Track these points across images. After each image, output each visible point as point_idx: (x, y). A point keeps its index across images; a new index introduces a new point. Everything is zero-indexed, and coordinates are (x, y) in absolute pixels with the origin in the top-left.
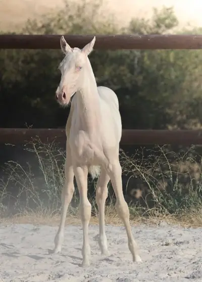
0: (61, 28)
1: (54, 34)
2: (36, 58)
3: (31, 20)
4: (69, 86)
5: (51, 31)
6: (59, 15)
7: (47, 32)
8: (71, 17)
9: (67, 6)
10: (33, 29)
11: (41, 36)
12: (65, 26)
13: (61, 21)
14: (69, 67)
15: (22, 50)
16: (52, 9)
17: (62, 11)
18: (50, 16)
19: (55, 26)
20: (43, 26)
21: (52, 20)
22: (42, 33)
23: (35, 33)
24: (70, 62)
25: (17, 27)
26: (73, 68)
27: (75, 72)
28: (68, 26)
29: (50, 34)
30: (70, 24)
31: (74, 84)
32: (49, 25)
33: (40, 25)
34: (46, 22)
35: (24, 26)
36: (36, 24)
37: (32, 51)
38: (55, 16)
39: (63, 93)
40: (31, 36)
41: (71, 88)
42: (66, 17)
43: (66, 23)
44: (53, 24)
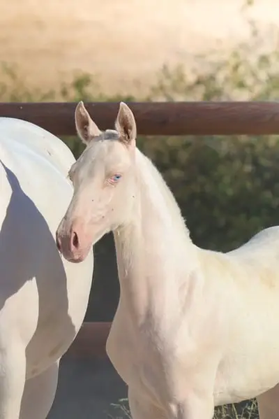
0: (241, 85)
1: (224, 99)
2: (183, 156)
3: (172, 68)
4: (87, 219)
5: (218, 92)
6: (235, 55)
7: (207, 96)
8: (264, 60)
9: (255, 33)
10: (175, 88)
11: (194, 104)
12: (249, 81)
13: (242, 69)
14: (91, 174)
15: (150, 137)
16: (219, 41)
17: (243, 46)
18: (214, 58)
19: (227, 79)
20: (199, 82)
21: (220, 66)
22: (197, 97)
23: (180, 98)
24: (94, 162)
25: (137, 83)
26: (99, 177)
27: (105, 186)
28: (258, 81)
29: (214, 99)
30: (263, 75)
31: (103, 213)
32: (212, 78)
33: (191, 78)
34: (205, 71)
35: (155, 83)
36: (181, 78)
37: (173, 140)
38: (226, 57)
39: (73, 235)
40: (170, 106)
41: (93, 223)
42: (253, 60)
43: (254, 75)
44: (221, 76)
